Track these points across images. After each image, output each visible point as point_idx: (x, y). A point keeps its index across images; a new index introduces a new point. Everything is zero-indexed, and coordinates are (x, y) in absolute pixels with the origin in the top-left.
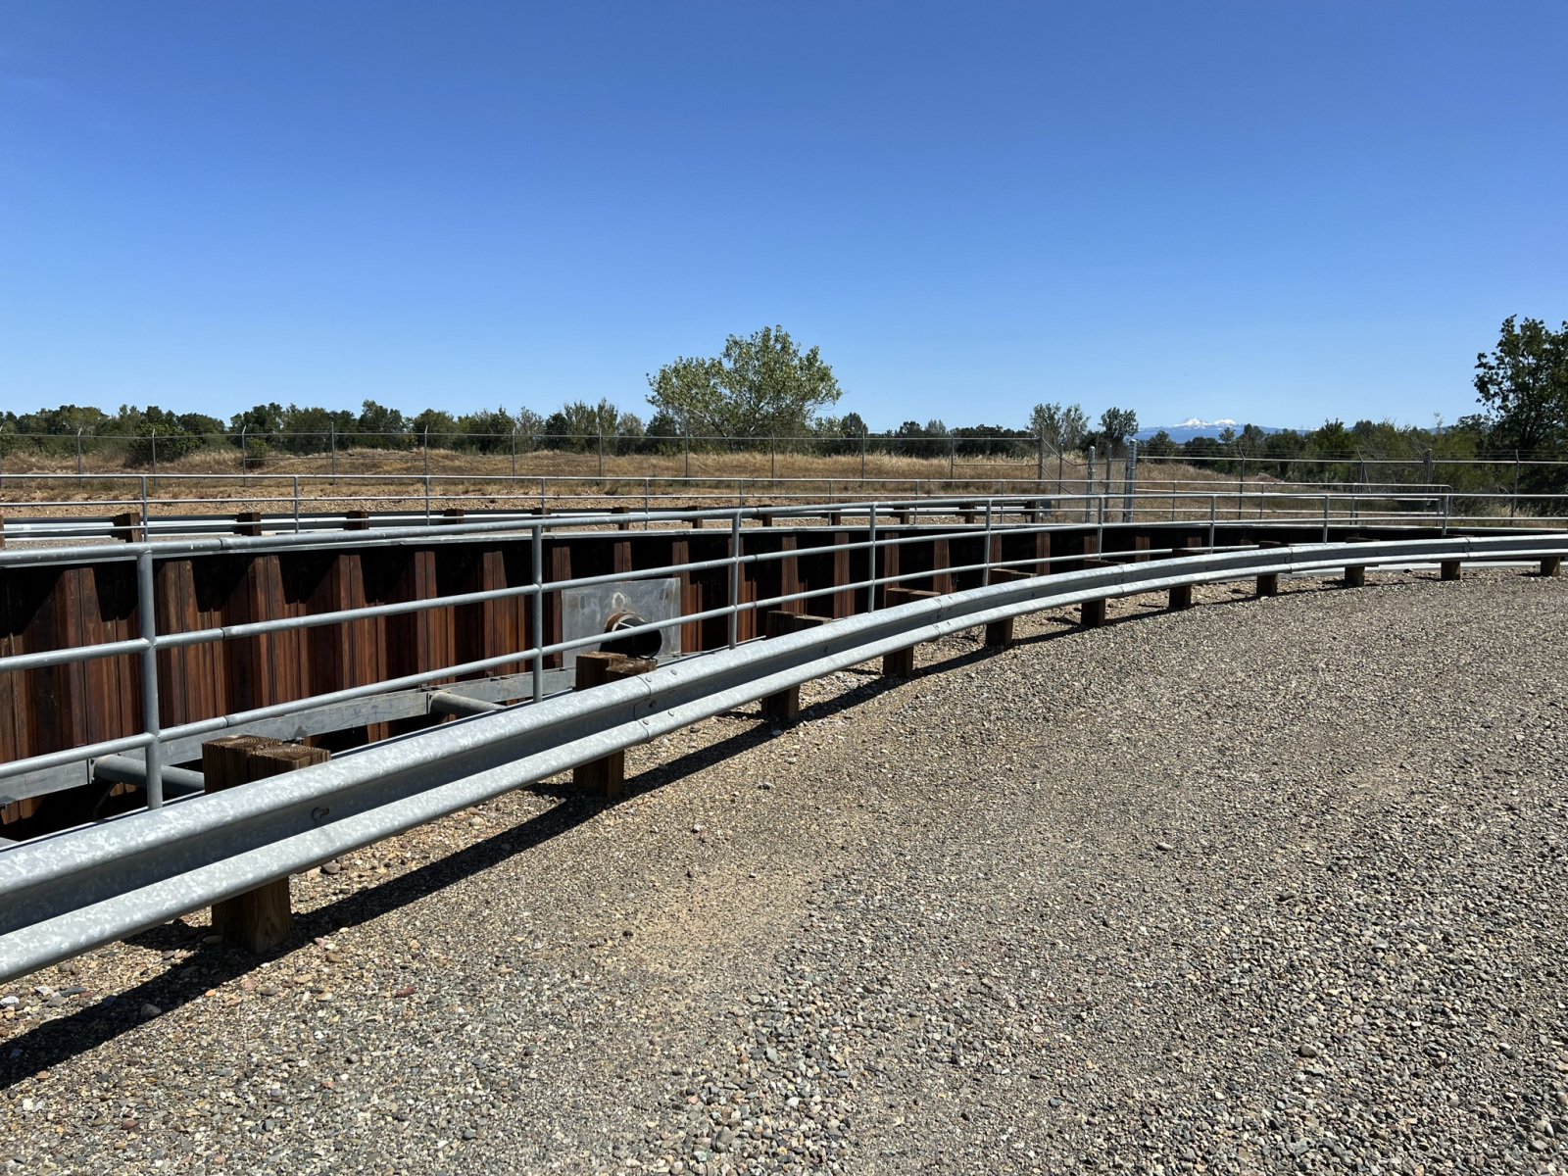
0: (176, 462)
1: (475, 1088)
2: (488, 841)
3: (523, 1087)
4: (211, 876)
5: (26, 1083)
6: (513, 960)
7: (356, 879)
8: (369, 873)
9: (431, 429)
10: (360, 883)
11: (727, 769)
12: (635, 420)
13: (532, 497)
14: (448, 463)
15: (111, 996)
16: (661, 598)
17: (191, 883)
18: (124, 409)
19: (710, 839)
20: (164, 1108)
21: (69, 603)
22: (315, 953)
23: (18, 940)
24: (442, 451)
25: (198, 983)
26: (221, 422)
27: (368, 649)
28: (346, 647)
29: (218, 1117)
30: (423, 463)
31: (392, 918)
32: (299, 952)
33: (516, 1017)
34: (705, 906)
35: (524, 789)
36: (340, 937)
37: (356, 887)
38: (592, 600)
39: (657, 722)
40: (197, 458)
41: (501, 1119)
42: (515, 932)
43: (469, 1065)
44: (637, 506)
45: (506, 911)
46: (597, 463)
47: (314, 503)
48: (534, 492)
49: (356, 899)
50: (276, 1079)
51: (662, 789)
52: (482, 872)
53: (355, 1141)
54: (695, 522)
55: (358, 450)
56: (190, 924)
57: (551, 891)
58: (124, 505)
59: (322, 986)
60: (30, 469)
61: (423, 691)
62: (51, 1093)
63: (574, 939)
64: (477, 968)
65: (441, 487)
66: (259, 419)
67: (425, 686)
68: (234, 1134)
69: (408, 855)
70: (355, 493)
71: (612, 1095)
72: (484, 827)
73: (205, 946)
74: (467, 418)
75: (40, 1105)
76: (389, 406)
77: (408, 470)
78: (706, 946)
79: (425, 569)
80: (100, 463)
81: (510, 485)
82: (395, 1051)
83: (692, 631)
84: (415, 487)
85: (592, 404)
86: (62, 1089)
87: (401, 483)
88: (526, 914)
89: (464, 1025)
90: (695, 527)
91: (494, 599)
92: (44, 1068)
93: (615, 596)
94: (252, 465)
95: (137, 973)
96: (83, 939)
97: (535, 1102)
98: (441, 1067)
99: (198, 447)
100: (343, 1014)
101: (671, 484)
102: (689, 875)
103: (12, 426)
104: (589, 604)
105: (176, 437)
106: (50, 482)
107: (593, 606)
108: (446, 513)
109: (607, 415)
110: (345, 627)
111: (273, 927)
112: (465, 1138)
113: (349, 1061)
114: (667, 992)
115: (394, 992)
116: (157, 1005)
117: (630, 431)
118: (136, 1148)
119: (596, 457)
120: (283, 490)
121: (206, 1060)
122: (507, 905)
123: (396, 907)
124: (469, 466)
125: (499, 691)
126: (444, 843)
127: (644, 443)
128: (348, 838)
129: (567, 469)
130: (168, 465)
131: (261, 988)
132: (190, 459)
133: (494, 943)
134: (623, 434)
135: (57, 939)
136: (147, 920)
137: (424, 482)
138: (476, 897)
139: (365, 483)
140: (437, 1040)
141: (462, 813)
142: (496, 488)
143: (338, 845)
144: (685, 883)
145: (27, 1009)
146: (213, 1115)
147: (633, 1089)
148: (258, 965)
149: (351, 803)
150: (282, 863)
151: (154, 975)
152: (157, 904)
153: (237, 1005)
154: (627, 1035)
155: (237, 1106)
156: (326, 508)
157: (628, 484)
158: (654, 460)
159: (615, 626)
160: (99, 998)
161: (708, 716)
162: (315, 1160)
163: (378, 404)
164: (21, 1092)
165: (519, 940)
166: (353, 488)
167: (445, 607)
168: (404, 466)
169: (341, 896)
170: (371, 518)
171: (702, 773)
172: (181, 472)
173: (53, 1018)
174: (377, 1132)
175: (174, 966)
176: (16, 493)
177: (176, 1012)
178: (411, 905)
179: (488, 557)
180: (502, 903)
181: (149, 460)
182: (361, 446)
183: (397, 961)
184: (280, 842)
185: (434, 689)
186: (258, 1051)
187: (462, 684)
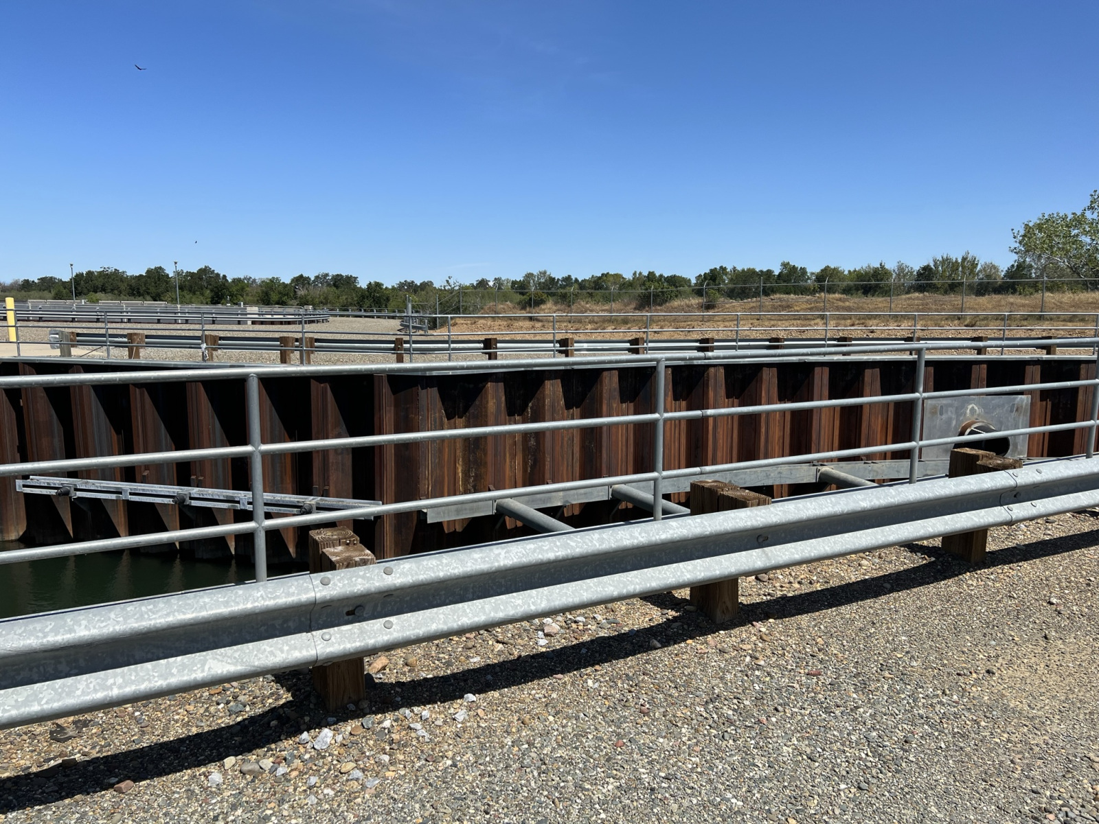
0: (664, 306)
1: (867, 755)
2: (873, 579)
3: (904, 764)
4: (695, 567)
5: (589, 670)
6: (894, 669)
7: (779, 588)
8: (788, 585)
9: (827, 280)
10: (782, 591)
11: (1083, 558)
12: (994, 267)
13: (905, 328)
14: (841, 304)
15: (633, 630)
16: (1012, 411)
17: (683, 570)
18: (635, 274)
19: (1066, 613)
20: (663, 707)
21: (604, 391)
22: (753, 632)
23: (592, 585)
24: (837, 296)
25: (682, 634)
26: (690, 280)
27: (777, 433)
28: (763, 430)
29: (695, 722)
30: (822, 304)
31: (804, 619)
32: (743, 629)
33: (897, 712)
34: (1061, 665)
35: (901, 546)
36: (769, 625)
37: (779, 594)
38: (950, 409)
39: (1020, 510)
40: (676, 303)
41: (887, 783)
42: (895, 650)
43: (862, 737)
44: (993, 336)
45: (888, 633)
46: (960, 302)
47: (746, 332)
48: (905, 325)
49: (779, 601)
50: (729, 708)
51: (1020, 564)
52: (869, 601)
53: (782, 765)
54: (1049, 349)
55: (778, 296)
56: (676, 595)
57: (924, 625)
58: (634, 332)
59: (758, 655)
60: (586, 312)
61: (814, 465)
62: (602, 680)
63: (944, 665)
64: (866, 669)
65: (834, 322)
66: (713, 277)
67: (815, 463)
68: (705, 735)
69: (815, 578)
70: (774, 326)
71: (978, 793)
72: (869, 569)
73: (686, 611)
74: (855, 271)
75: (597, 685)
76: (799, 265)
77: (811, 309)
78: (1063, 698)
79: (822, 379)
80: (622, 308)
81: (886, 319)
82: (808, 712)
83: (1039, 440)
84: (816, 321)
85: (957, 256)
86: (607, 679)
87: (806, 318)
88: (904, 638)
89: (857, 708)
90: (1048, 353)
91: (871, 404)
92: (598, 664)
93: (970, 407)
94: (709, 307)
95: (647, 619)
96: (624, 591)
97: (914, 779)
98: (841, 732)
99: (676, 296)
100: (772, 677)
101: (1026, 318)
102: (1046, 637)
103: (577, 286)
104: (947, 412)
105: (665, 290)
106: (596, 319)
107: (950, 413)
108: (838, 340)
109: (969, 264)
110: (763, 417)
111: (727, 608)
112: (859, 788)
113: (776, 709)
114: (1027, 726)
115: (806, 671)
116: (658, 642)
117: (988, 276)
118: (648, 727)
119: (960, 298)
120: (727, 324)
121: (687, 684)
122: (888, 628)
123: (807, 612)
124: (856, 305)
125: (870, 471)
126: (840, 574)
127: (1000, 286)
128: (780, 559)
129: (934, 307)
130: (659, 308)
131: (719, 646)
132: (671, 304)
133: (879, 653)
134: (982, 279)
135: (612, 588)
136: (659, 588)
137: (822, 317)
138: (865, 617)
139: (781, 318)
140: (838, 712)
141: (853, 556)
142: (875, 322)
143: (773, 562)
144: (1042, 643)
145: (589, 626)
146: (692, 719)
147: (996, 793)
148: (718, 631)
149: (783, 535)
150: (737, 568)
151: (656, 623)
152: (664, 578)
153: (705, 653)
154: (991, 750)
155: (706, 718)
156: (754, 335)
157: (986, 318)
158: (1011, 299)
159: (968, 431)
160: (627, 629)
161: (1064, 512)
162: (756, 769)
163: (792, 263)
164: (587, 675)
165: (899, 656)
166: (772, 322)
167: (834, 407)
168: (809, 306)
169: (769, 597)
170: (786, 343)
171: (1058, 557)
172: (666, 312)
173: (603, 635)
174: (797, 763)
175: (668, 619)
176: (577, 325)
177: (670, 648)
178: (817, 613)
179: (868, 372)
180: (884, 627)
181: (649, 304)
182: (780, 293)
183: (808, 650)
184: (736, 554)
185: (822, 465)
186: (718, 687)
187: (843, 464)
